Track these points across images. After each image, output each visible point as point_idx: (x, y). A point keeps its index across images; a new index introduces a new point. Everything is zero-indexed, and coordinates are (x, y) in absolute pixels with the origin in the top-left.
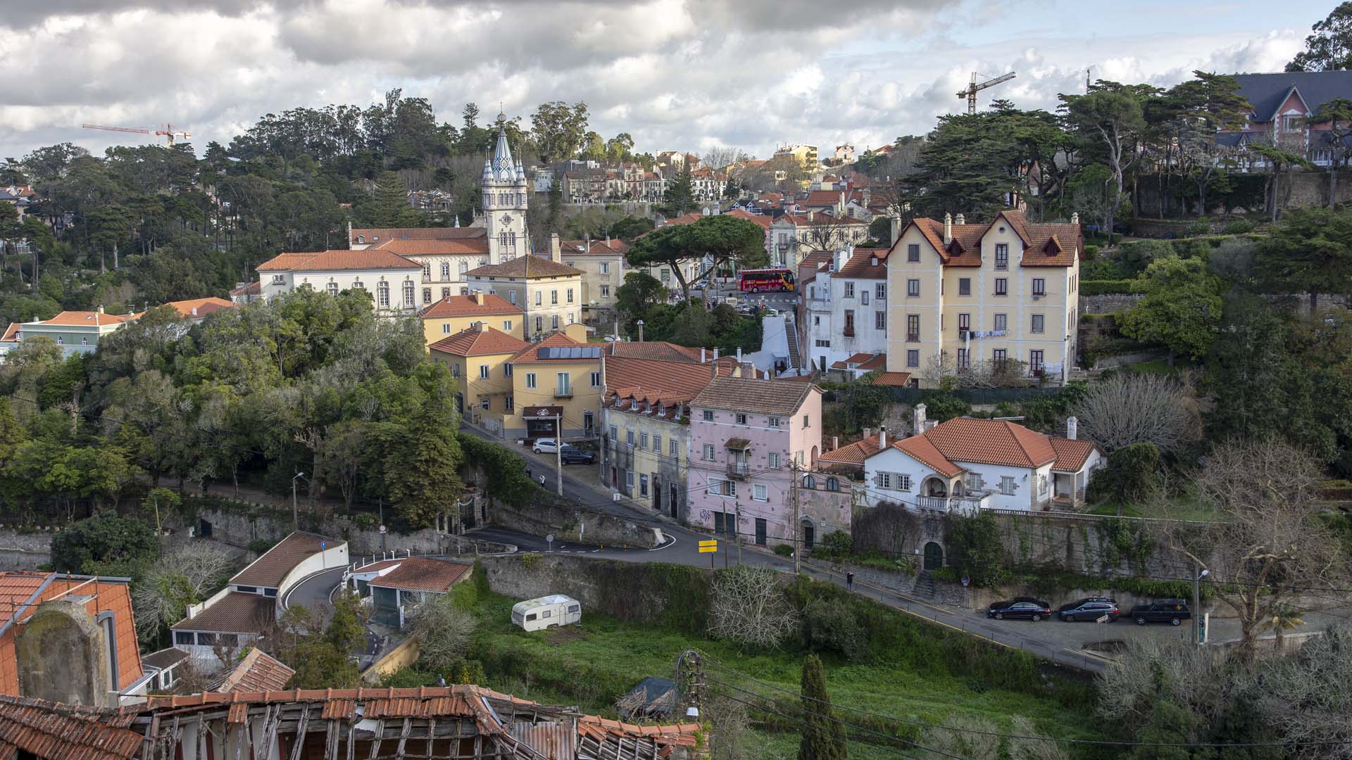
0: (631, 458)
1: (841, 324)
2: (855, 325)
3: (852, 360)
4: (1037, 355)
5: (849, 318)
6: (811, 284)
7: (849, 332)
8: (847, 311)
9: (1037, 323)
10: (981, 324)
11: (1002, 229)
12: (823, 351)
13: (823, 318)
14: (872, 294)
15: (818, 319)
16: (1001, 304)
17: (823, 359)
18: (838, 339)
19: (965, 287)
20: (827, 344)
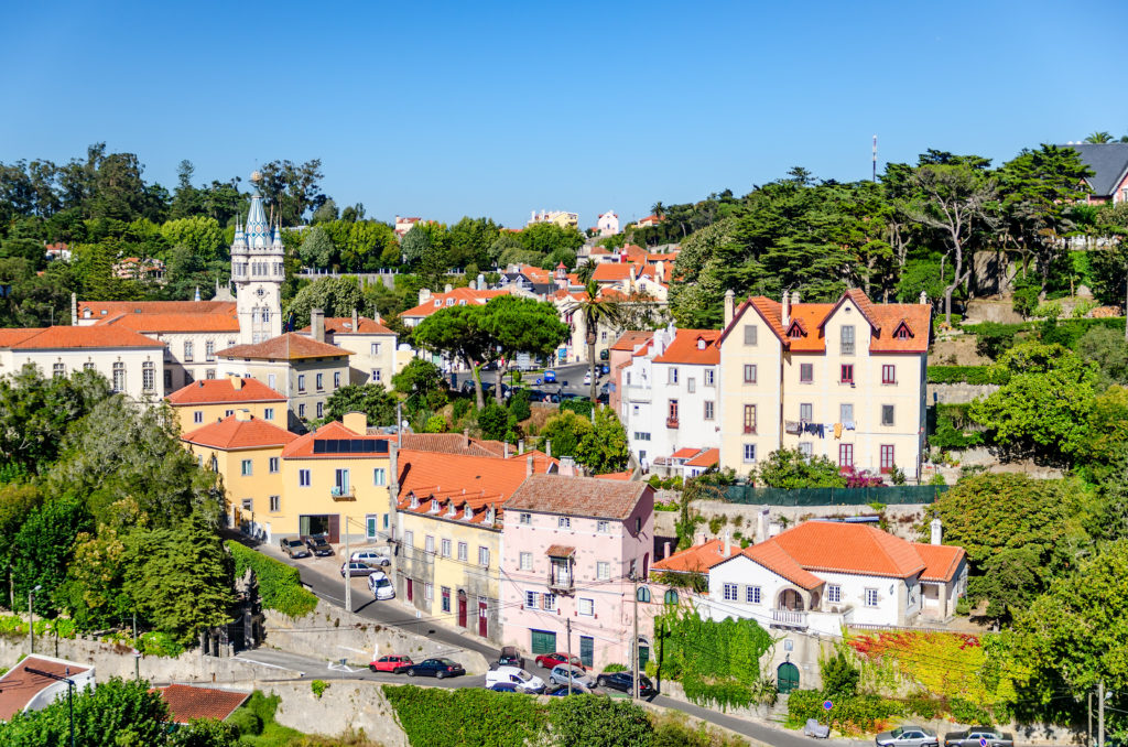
0: (430, 567)
2: (680, 416)
3: (678, 455)
4: (887, 450)
5: (673, 408)
7: (673, 423)
8: (670, 401)
9: (888, 415)
10: (826, 415)
11: (849, 311)
12: (644, 445)
13: (643, 407)
14: (698, 381)
15: (636, 408)
16: (847, 393)
17: (643, 454)
18: (660, 431)
19: (807, 374)
20: (647, 437)
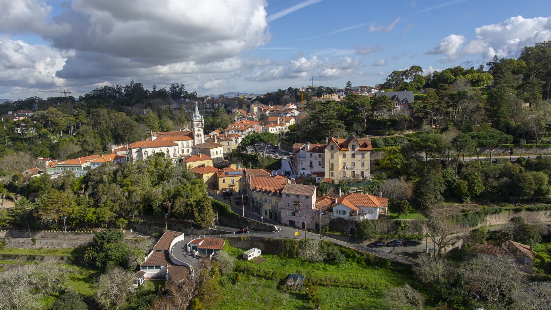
1: (309, 164)
2: (313, 164)
3: (313, 174)
4: (363, 173)
5: (311, 162)
6: (298, 153)
7: (311, 166)
8: (310, 161)
9: (363, 165)
10: (349, 165)
11: (354, 141)
12: (304, 171)
13: (304, 163)
14: (318, 157)
15: (302, 163)
16: (353, 160)
17: (304, 173)
18: (308, 168)
19: (344, 156)
20: (305, 169)
